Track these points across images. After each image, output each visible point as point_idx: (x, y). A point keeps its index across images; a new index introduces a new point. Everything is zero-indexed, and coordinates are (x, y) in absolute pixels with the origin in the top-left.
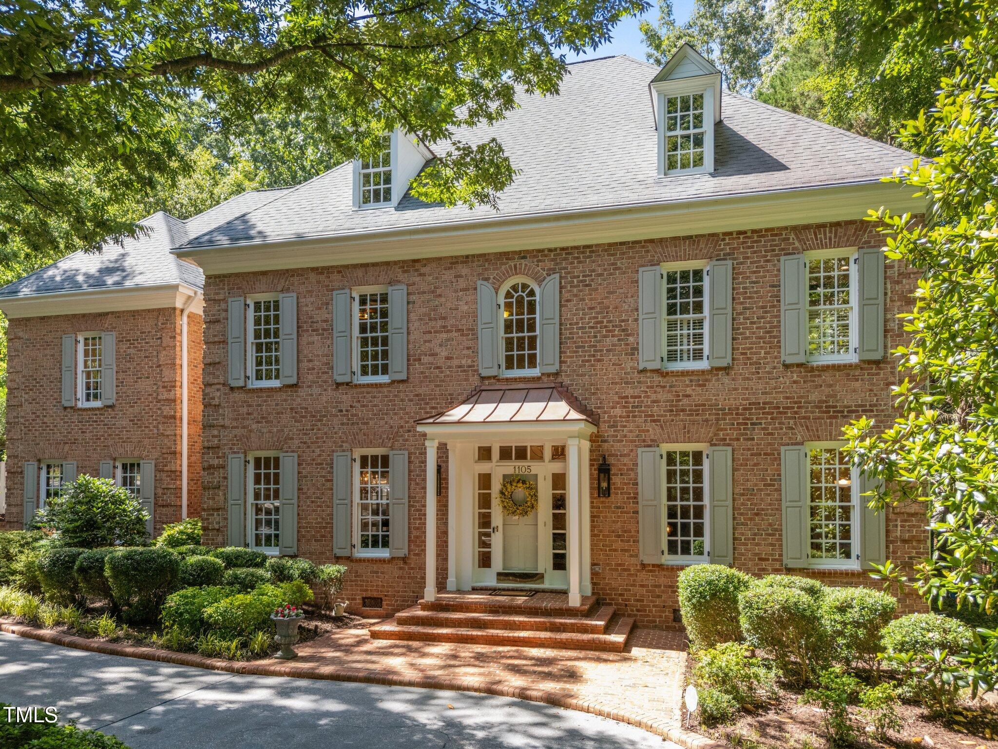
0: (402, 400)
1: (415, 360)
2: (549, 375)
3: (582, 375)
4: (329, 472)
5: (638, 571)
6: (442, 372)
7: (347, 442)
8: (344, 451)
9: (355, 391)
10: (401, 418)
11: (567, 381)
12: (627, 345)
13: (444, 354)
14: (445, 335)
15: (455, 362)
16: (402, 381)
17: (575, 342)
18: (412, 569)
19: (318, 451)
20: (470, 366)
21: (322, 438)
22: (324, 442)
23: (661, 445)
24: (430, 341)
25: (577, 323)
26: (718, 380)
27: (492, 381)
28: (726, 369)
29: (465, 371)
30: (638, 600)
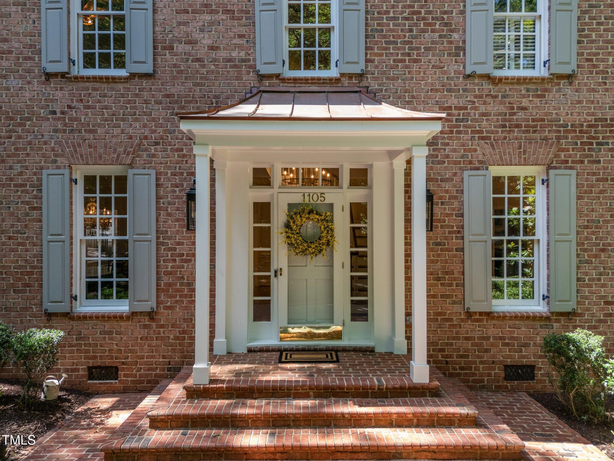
0: (146, 102)
1: (164, 48)
2: (350, 76)
3: (393, 79)
4: (36, 197)
5: (462, 320)
6: (204, 66)
7: (62, 156)
8: (58, 168)
9: (75, 86)
10: (145, 126)
11: (374, 86)
12: (451, 42)
13: (207, 42)
14: (208, 17)
15: (223, 54)
16: (147, 76)
17: (384, 37)
18: (162, 326)
19: (18, 167)
20: (244, 61)
21: (25, 149)
22: (28, 155)
23: (490, 168)
24: (186, 24)
25: (387, 12)
26: (559, 90)
27: (275, 81)
28: (570, 77)
29: (235, 66)
30: (462, 356)
